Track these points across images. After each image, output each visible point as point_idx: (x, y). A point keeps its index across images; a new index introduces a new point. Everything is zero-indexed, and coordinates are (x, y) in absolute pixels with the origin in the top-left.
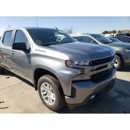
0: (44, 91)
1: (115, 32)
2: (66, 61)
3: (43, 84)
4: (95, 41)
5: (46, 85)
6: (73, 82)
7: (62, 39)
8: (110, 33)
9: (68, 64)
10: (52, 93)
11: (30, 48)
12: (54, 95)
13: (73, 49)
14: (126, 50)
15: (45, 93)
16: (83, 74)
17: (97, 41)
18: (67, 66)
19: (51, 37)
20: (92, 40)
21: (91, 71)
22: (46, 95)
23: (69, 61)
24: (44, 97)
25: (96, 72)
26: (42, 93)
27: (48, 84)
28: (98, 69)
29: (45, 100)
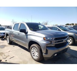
0: (33, 52)
1: (73, 24)
2: (44, 38)
3: (33, 48)
4: (59, 29)
5: (34, 49)
6: (47, 47)
7: (42, 28)
8: (70, 25)
9: (45, 39)
10: (37, 53)
11: (27, 32)
12: (38, 53)
13: (47, 32)
14: (76, 34)
15: (33, 53)
16: (51, 44)
17: (60, 29)
18: (44, 40)
19: (37, 27)
20: (58, 29)
21: (55, 42)
22: (34, 54)
23: (45, 37)
24: (33, 55)
25: (57, 43)
26: (32, 53)
27: (35, 48)
28: (58, 42)
29: (33, 56)
